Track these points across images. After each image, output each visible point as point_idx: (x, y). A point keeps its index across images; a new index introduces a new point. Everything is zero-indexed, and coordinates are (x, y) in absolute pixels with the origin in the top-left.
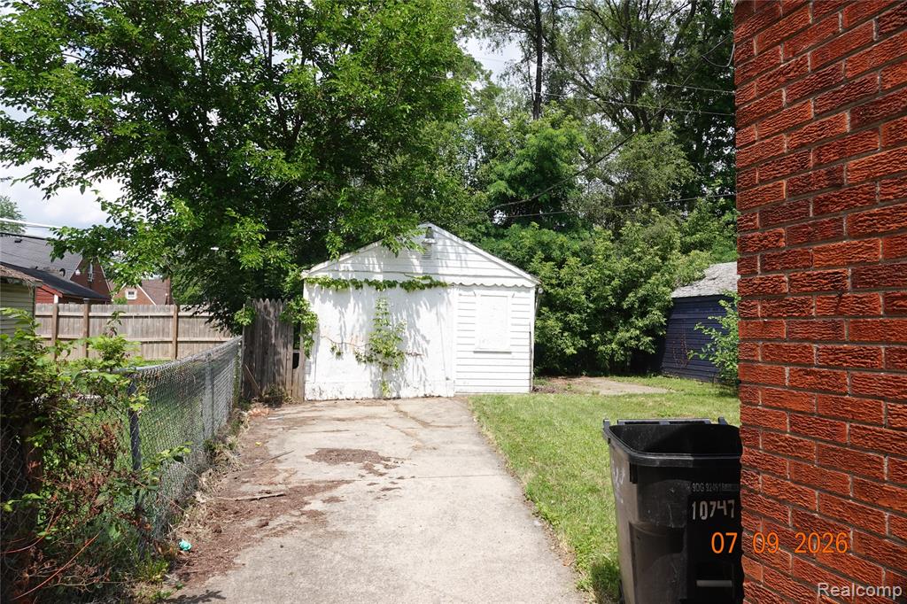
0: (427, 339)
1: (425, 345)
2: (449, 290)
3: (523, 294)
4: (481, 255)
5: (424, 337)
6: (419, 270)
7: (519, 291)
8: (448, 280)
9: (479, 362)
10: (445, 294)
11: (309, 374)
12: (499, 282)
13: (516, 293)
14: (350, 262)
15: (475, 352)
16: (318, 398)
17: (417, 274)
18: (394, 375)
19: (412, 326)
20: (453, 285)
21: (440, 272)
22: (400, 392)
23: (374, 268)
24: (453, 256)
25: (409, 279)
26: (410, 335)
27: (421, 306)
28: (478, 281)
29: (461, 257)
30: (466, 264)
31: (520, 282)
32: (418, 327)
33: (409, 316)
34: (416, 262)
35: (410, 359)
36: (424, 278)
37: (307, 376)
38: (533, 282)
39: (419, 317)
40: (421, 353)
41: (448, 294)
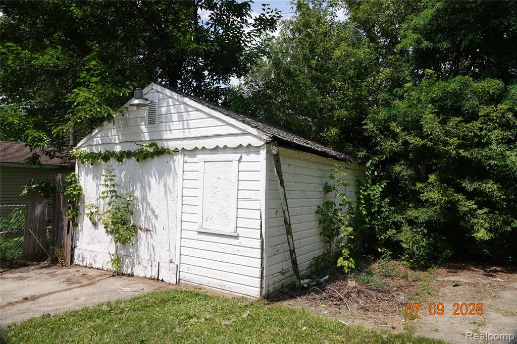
0: (157, 213)
1: (154, 221)
2: (175, 157)
3: (253, 157)
4: (202, 111)
5: (153, 212)
6: (147, 137)
7: (248, 153)
8: (172, 145)
9: (203, 245)
10: (172, 162)
11: (78, 240)
12: (221, 142)
13: (244, 156)
14: (99, 135)
15: (200, 233)
16: (81, 264)
17: (146, 141)
18: (131, 250)
19: (144, 199)
20: (176, 151)
21: (165, 137)
22: (134, 269)
23: (115, 140)
24: (175, 117)
25: (140, 147)
26: (143, 208)
27: (152, 177)
28: (200, 144)
29: (182, 116)
30: (188, 124)
31: (245, 141)
32: (149, 200)
33: (143, 188)
34: (144, 128)
35: (142, 234)
36: (151, 146)
37: (77, 241)
38: (260, 139)
39: (150, 189)
40: (151, 229)
41: (174, 161)
